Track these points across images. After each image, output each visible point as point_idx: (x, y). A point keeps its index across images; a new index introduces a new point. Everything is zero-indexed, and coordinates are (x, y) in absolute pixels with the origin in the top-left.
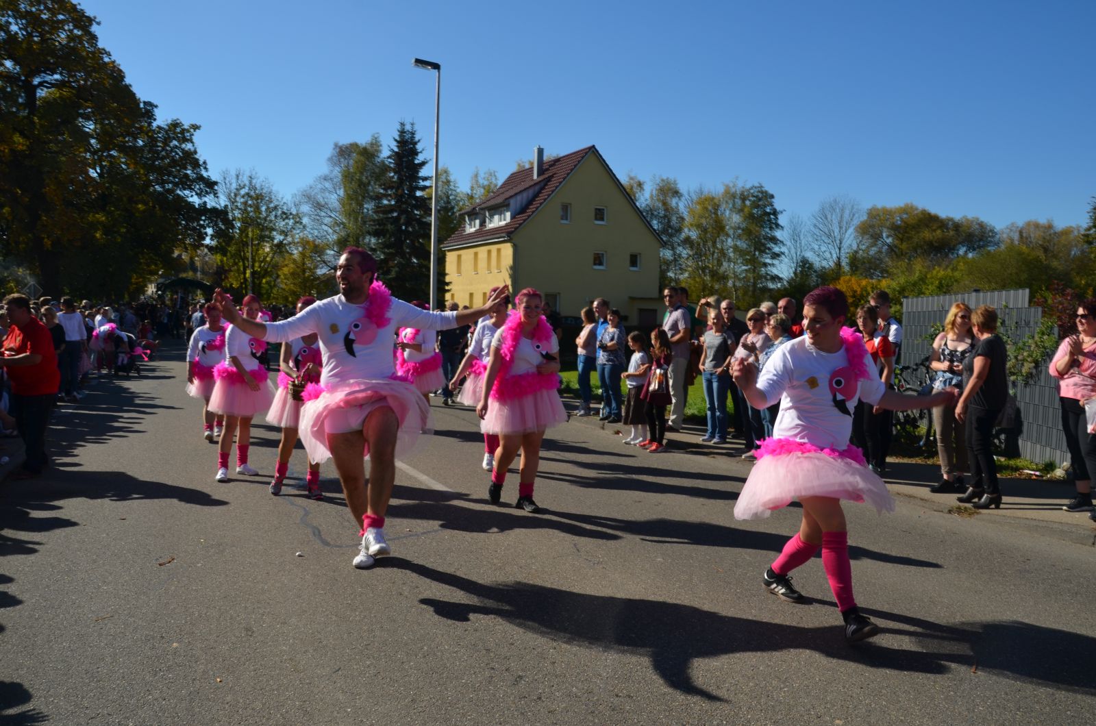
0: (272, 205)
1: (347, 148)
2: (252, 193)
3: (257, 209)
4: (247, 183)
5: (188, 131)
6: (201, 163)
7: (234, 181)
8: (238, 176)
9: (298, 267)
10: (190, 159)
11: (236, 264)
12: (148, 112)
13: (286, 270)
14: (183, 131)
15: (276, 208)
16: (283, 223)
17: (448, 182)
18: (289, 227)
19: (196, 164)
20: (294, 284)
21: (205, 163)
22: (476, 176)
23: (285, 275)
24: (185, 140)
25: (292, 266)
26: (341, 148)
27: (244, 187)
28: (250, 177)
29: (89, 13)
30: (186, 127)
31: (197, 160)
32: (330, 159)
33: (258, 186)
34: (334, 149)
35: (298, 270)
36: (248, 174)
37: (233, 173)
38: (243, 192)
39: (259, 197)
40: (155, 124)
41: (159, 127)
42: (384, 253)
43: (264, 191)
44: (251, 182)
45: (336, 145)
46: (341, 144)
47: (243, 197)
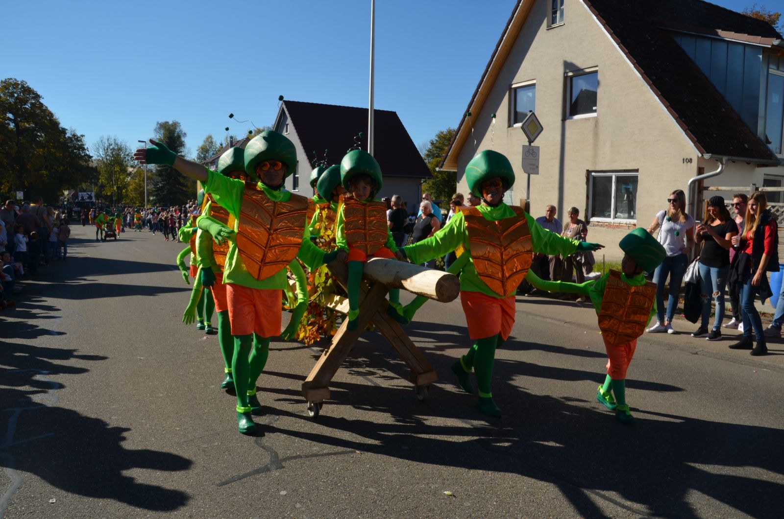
0: (127, 153)
1: (163, 124)
2: (116, 148)
3: (118, 155)
4: (113, 143)
5: (80, 137)
6: (86, 148)
7: (107, 143)
8: (108, 140)
9: (137, 186)
10: (82, 148)
11: (109, 183)
12: (64, 131)
13: (131, 187)
14: (78, 137)
15: (128, 155)
16: (132, 162)
17: (212, 142)
18: (136, 164)
19: (84, 149)
20: (136, 194)
21: (87, 148)
22: (227, 138)
23: (131, 189)
24: (79, 141)
25: (134, 185)
26: (160, 125)
27: (112, 145)
28: (115, 140)
29: (39, 93)
30: (79, 136)
31: (84, 148)
32: (155, 130)
33: (119, 144)
34: (157, 125)
35: (138, 187)
36: (113, 138)
37: (106, 137)
38: (111, 147)
39: (120, 149)
40: (67, 136)
41: (69, 137)
42: (162, 184)
43: (122, 146)
44: (115, 143)
45: (158, 123)
46: (160, 122)
47: (111, 150)
